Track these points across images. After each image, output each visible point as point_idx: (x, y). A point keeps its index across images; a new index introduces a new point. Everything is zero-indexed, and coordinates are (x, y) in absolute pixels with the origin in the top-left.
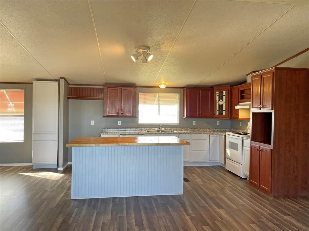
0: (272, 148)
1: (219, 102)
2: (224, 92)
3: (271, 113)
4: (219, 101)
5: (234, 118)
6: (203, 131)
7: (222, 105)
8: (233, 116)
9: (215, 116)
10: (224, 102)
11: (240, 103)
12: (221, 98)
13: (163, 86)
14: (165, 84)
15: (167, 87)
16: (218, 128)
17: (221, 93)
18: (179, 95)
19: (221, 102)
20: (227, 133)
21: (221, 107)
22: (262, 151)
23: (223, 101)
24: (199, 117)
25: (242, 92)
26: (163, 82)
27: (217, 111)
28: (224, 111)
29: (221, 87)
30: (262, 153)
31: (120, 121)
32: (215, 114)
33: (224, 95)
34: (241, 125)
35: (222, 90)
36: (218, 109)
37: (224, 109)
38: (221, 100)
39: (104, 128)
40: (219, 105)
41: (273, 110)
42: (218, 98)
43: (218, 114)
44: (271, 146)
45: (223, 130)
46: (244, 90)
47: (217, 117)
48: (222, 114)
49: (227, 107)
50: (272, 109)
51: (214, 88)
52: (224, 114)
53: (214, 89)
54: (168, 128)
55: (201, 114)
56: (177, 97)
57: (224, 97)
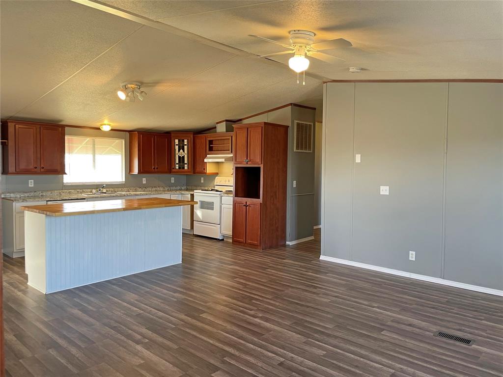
0: (262, 202)
1: (178, 153)
2: (186, 141)
3: (260, 168)
4: (179, 151)
5: (198, 173)
6: (156, 190)
7: (183, 157)
8: (198, 170)
9: (173, 170)
10: (185, 153)
11: (208, 156)
12: (181, 147)
13: (106, 128)
14: (110, 125)
15: (112, 130)
16: (173, 186)
17: (181, 141)
18: (124, 141)
19: (182, 153)
20: (195, 191)
21: (181, 159)
22: (249, 206)
23: (184, 151)
24: (155, 173)
25: (211, 142)
26: (106, 122)
27: (177, 164)
28: (186, 164)
29: (181, 133)
30: (249, 208)
31: (33, 181)
32: (173, 168)
33: (186, 145)
34: (202, 182)
35: (183, 138)
36: (177, 162)
37: (186, 162)
38: (181, 151)
39: (3, 193)
40: (179, 157)
41: (263, 165)
42: (177, 147)
43: (177, 168)
44: (261, 200)
45: (179, 188)
46: (212, 140)
47: (177, 172)
48: (184, 168)
49: (190, 159)
50: (261, 164)
51: (172, 134)
52: (186, 168)
53: (172, 136)
54: (111, 189)
55: (157, 168)
56: (120, 144)
57: (186, 147)
